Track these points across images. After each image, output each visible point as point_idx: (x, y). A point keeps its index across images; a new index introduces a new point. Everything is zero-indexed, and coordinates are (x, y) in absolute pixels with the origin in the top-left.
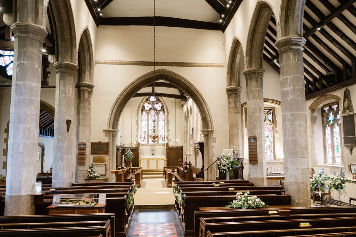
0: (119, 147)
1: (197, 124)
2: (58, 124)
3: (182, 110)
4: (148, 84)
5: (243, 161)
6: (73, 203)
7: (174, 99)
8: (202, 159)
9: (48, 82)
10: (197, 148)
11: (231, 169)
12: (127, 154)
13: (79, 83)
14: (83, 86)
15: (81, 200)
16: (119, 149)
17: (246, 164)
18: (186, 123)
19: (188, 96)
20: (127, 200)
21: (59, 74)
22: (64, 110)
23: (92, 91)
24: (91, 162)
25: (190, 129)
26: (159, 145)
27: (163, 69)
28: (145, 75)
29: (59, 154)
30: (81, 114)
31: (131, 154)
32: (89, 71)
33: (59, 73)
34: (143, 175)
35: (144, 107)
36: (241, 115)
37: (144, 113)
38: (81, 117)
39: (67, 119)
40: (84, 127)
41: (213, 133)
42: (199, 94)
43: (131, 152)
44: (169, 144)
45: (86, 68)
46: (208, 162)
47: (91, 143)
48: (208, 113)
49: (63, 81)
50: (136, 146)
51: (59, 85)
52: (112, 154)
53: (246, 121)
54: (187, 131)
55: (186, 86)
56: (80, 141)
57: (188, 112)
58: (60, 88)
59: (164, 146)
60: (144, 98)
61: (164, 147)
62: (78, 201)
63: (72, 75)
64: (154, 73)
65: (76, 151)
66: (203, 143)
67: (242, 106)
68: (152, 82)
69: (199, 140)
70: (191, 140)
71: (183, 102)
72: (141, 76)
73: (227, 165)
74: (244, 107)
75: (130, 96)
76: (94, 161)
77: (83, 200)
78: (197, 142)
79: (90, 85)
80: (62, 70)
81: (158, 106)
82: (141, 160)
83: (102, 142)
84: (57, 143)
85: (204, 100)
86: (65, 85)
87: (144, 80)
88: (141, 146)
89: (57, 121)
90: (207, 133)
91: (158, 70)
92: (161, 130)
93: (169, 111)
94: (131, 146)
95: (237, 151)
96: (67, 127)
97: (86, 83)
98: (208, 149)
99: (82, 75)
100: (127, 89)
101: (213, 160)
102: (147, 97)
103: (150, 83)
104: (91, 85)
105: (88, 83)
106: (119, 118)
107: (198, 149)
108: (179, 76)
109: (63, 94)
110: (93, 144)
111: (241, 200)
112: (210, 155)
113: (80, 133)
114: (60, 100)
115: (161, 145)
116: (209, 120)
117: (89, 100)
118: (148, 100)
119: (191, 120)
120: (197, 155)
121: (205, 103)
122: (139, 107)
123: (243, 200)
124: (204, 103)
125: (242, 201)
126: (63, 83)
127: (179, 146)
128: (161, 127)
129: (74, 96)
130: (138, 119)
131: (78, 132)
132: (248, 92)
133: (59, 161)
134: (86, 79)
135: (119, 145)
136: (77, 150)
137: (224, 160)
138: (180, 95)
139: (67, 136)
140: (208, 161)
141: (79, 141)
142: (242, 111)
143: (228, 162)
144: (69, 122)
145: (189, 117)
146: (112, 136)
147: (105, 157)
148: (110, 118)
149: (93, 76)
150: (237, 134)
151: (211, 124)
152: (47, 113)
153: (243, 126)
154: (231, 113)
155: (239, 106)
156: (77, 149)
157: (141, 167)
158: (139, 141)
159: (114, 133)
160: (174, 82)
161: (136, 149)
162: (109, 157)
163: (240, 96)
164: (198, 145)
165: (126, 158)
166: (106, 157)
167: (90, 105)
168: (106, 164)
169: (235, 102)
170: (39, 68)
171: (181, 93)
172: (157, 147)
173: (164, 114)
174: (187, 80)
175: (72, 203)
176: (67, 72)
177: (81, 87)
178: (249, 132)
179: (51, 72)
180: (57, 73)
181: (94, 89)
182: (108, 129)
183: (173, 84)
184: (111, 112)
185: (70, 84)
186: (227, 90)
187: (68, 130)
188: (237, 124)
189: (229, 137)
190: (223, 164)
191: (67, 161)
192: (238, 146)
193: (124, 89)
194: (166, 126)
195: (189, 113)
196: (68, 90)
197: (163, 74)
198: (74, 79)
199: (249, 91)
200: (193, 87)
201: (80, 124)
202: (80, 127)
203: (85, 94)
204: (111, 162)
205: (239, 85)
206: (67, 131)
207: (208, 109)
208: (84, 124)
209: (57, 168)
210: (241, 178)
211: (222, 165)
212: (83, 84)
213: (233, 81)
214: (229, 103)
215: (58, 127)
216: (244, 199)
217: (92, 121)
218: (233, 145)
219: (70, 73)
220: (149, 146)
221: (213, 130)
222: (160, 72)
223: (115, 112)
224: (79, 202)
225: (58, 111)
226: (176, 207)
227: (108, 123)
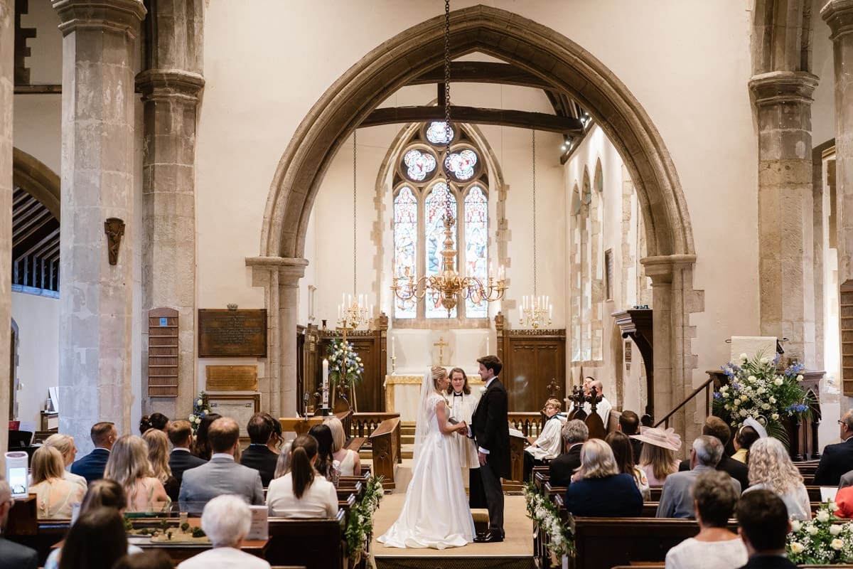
0: (304, 333)
1: (625, 233)
2: (73, 236)
3: (563, 176)
4: (421, 71)
5: (817, 387)
6: (145, 533)
7: (531, 131)
8: (645, 378)
9: (28, 69)
10: (625, 335)
11: (775, 416)
12: (337, 359)
13: (146, 73)
14: (162, 85)
15: (176, 525)
16: (306, 340)
17: (831, 398)
18: (577, 232)
19: (587, 118)
20: (346, 530)
21: (71, 38)
22: (95, 181)
23: (199, 102)
24: (202, 387)
25: (594, 255)
26: (466, 321)
27: (481, 6)
28: (407, 35)
29: (83, 351)
30: (156, 198)
31: (353, 358)
32: (185, 21)
33: (74, 33)
34: (402, 445)
35: (403, 167)
36: (811, 193)
37: (406, 191)
38: (158, 209)
39: (108, 216)
40: (168, 249)
41: (691, 269)
42: (633, 108)
43: (354, 350)
44: (510, 321)
45: (172, 12)
46: (671, 393)
47: (200, 310)
48: (669, 187)
49: (91, 66)
50: (374, 328)
51: (74, 82)
52: (282, 355)
53: (833, 219)
54: (581, 267)
55: (580, 74)
56: (157, 304)
57: (586, 185)
58: (77, 92)
59: (489, 327)
60: (403, 131)
61: (485, 332)
62: (165, 526)
63: (125, 42)
64: (449, 24)
65: (143, 343)
66: (652, 311)
67: (817, 154)
68: (439, 63)
69: (632, 303)
70: (600, 305)
71: (568, 143)
72: (391, 37)
73: (759, 402)
74: (825, 162)
75: (350, 119)
76: (210, 383)
77: (181, 521)
78: (625, 310)
79: (190, 77)
80: (84, 22)
81: (461, 164)
82: (393, 385)
83: (241, 307)
84: (75, 310)
85: (654, 133)
86: (96, 83)
87: (405, 55)
88: (394, 327)
89: (72, 226)
90: (665, 272)
91: (463, 10)
92: (473, 264)
93: (506, 182)
94: (353, 325)
95: (794, 347)
96: (109, 248)
97: (173, 71)
98: (670, 337)
99: (157, 38)
100: (336, 93)
101: (690, 382)
102: (415, 126)
103: (429, 68)
104: (194, 78)
105: (181, 72)
106: (306, 212)
107: (629, 339)
108: (549, 34)
109: (90, 117)
110: (205, 317)
111: (802, 536)
112: (680, 362)
113: (157, 272)
114: (79, 141)
115: (476, 324)
116: (676, 215)
117: (187, 142)
118: (422, 136)
119: (600, 219)
120: (625, 363)
121: (660, 145)
122: (383, 166)
123: (812, 537)
124: (655, 144)
125: (807, 539)
126: (88, 72)
127: (550, 328)
128: (474, 248)
129: (133, 123)
130: (379, 217)
131: (147, 270)
132: (842, 96)
133: (84, 380)
134: (175, 54)
135: (304, 322)
136: (147, 341)
137: (748, 383)
138: (553, 113)
139: (112, 284)
140: (671, 385)
141: (151, 304)
142: (817, 177)
143: (764, 391)
144: (114, 229)
145: (592, 206)
146: (280, 284)
147: (255, 367)
148: (273, 213)
149: (200, 44)
150: (796, 275)
151: (685, 234)
152: (27, 194)
153: (822, 243)
154: (770, 186)
155: (802, 157)
156: (147, 336)
157: (396, 412)
158: (386, 309)
159: (288, 272)
160: (528, 62)
161: (372, 341)
162: (269, 369)
163: (807, 114)
164: (629, 319)
165: (334, 378)
166: (260, 368)
167: (191, 160)
168: (259, 395)
169: (788, 141)
170: (5, 17)
171: (559, 105)
172: (458, 332)
173: (486, 194)
174: (583, 50)
175: (142, 533)
176: (103, 29)
177: (156, 89)
178: (845, 262)
179: (38, 31)
180: (65, 35)
181: (208, 95)
182: (264, 257)
183: (524, 67)
184: (274, 189)
185: (114, 77)
186: (752, 88)
187: (113, 259)
188: (796, 232)
189: (758, 288)
190: (744, 398)
191: (113, 381)
192: (796, 324)
193: (325, 94)
194: (495, 246)
195: (593, 191)
196: (107, 102)
197: (481, 29)
198: (131, 55)
199: (844, 90)
200: (606, 77)
201: (156, 237)
202: (156, 249)
203: (172, 114)
204: (277, 388)
205: (804, 67)
206: (110, 263)
207: (671, 172)
208: (170, 236)
209: (77, 408)
210: (809, 455)
211: (737, 402)
212: (161, 75)
213: (778, 49)
214: (763, 143)
215: (75, 248)
216: (812, 529)
217: (201, 225)
218: (779, 319)
219: (115, 34)
220: (425, 327)
221: (690, 259)
222: (471, 20)
223: (290, 187)
224: (170, 530)
225: (74, 184)
226: (537, 565)
227: (263, 231)
